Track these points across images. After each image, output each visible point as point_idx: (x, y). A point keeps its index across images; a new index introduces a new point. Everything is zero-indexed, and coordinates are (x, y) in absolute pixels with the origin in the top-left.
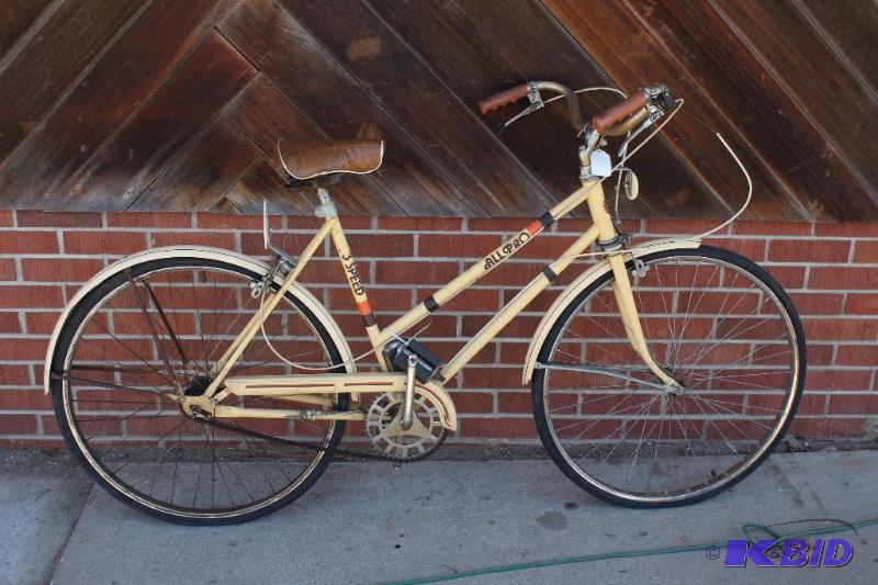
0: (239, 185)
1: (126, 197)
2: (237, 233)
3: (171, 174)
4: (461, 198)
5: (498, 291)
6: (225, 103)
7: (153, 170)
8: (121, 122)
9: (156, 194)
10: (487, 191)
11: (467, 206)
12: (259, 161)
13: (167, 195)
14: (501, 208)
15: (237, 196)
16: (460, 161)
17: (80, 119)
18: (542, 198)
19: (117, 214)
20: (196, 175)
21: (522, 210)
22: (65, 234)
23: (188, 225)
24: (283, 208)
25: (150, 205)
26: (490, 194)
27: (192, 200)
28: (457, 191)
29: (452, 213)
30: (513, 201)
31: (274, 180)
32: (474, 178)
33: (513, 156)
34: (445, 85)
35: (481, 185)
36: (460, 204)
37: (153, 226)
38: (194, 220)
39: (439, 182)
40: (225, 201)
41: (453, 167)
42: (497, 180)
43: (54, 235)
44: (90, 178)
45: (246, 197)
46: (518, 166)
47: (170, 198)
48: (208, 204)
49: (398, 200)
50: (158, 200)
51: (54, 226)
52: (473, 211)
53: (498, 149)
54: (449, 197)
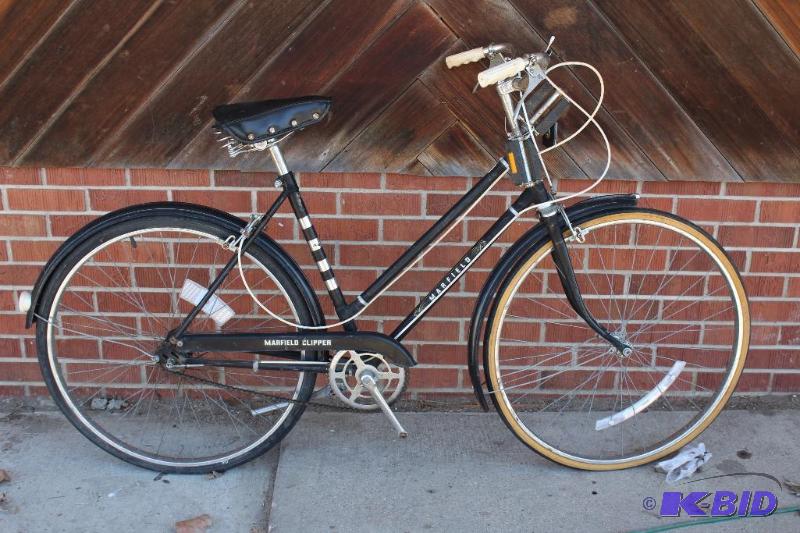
0: (431, 147)
1: (322, 158)
2: (424, 194)
3: (367, 137)
4: (641, 162)
5: (665, 251)
6: (424, 69)
7: (350, 133)
8: (323, 85)
9: (351, 155)
10: (666, 156)
11: (646, 170)
12: (452, 124)
13: (362, 156)
14: (677, 171)
15: (428, 158)
16: (642, 127)
17: (284, 83)
18: (716, 162)
19: (310, 174)
20: (391, 137)
21: (697, 174)
22: (259, 193)
23: (378, 186)
24: (471, 169)
25: (344, 166)
26: (668, 159)
27: (385, 162)
28: (638, 157)
29: (631, 176)
30: (689, 165)
31: (465, 144)
32: (654, 142)
33: (693, 122)
34: (634, 53)
35: (660, 149)
36: (639, 168)
37: (343, 186)
38: (383, 181)
39: (621, 147)
40: (416, 162)
41: (636, 132)
42: (676, 144)
43: (248, 194)
44: (289, 139)
45: (437, 159)
46: (697, 132)
47: (365, 159)
48: (399, 166)
49: (581, 163)
50: (352, 161)
51: (249, 186)
52: (652, 174)
53: (680, 117)
54: (630, 161)
